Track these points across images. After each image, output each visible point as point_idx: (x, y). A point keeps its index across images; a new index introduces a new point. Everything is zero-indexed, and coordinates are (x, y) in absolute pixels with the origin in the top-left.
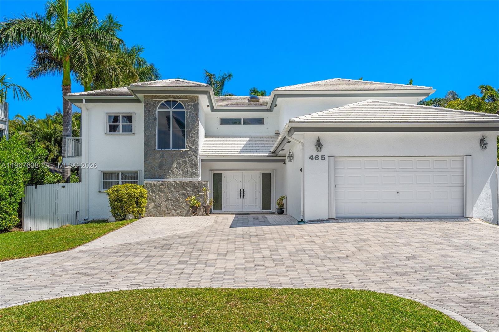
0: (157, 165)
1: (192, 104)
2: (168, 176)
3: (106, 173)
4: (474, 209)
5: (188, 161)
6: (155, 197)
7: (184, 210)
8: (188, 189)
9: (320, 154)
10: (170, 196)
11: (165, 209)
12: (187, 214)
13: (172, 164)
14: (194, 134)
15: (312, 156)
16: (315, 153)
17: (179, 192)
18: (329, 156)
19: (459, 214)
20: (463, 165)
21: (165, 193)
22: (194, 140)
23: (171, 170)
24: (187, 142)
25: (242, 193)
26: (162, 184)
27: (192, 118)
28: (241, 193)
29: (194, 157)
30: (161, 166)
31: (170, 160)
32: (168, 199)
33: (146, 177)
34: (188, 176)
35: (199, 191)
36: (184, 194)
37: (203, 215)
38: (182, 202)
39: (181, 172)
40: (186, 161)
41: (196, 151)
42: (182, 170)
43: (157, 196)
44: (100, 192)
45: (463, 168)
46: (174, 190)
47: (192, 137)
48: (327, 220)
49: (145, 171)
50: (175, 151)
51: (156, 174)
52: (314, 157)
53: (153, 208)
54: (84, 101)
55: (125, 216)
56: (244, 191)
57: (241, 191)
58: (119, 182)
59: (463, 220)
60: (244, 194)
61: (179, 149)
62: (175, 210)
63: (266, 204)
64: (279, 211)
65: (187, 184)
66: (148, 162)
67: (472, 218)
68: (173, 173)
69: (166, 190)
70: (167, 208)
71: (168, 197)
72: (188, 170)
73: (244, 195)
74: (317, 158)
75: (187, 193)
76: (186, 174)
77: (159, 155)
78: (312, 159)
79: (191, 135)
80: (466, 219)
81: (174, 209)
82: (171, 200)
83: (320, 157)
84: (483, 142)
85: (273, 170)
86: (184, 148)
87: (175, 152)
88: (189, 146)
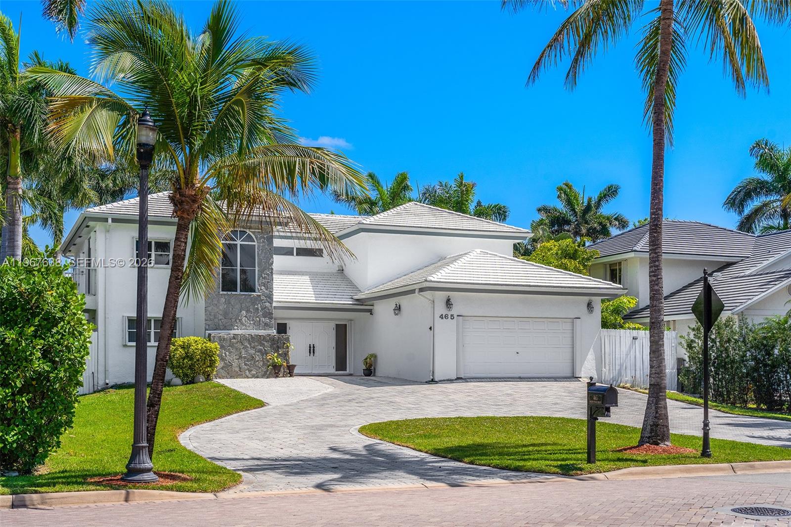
0: (221, 312)
1: (265, 236)
2: (236, 328)
3: (132, 320)
4: (583, 369)
5: (260, 309)
6: (225, 354)
7: (260, 370)
8: (266, 344)
9: (449, 313)
10: (243, 352)
11: (237, 369)
12: (266, 375)
13: (241, 311)
14: (268, 275)
15: (442, 315)
16: (444, 311)
17: (254, 348)
18: (458, 316)
19: (569, 375)
20: (573, 328)
21: (237, 349)
22: (268, 282)
23: (240, 320)
24: (259, 285)
25: (312, 349)
26: (234, 338)
27: (266, 253)
28: (310, 350)
29: (267, 304)
30: (226, 314)
31: (237, 306)
32: (240, 357)
33: (207, 327)
34: (260, 328)
35: (278, 347)
36: (260, 351)
37: (284, 377)
38: (258, 360)
39: (252, 322)
40: (257, 309)
41: (270, 297)
42: (253, 320)
43: (227, 353)
44: (125, 346)
45: (573, 330)
46: (248, 345)
47: (264, 278)
48: (456, 380)
49: (206, 320)
50: (244, 295)
51: (221, 324)
52: (444, 316)
53: (222, 368)
54: (110, 220)
55: (193, 378)
56: (314, 347)
57: (310, 347)
58: (150, 332)
59: (574, 379)
60: (314, 350)
61: (250, 293)
62: (250, 371)
63: (341, 363)
64: (366, 372)
65: (264, 337)
66: (210, 309)
67: (580, 378)
68: (242, 324)
69: (239, 345)
70: (240, 368)
71: (240, 354)
72: (260, 320)
73: (314, 352)
74: (446, 317)
75: (265, 349)
76: (258, 325)
77: (224, 300)
78: (442, 318)
79: (263, 276)
80: (576, 379)
81: (248, 369)
82: (245, 358)
83: (449, 316)
84: (590, 306)
85: (351, 320)
86: (254, 291)
87: (244, 297)
88: (261, 289)
